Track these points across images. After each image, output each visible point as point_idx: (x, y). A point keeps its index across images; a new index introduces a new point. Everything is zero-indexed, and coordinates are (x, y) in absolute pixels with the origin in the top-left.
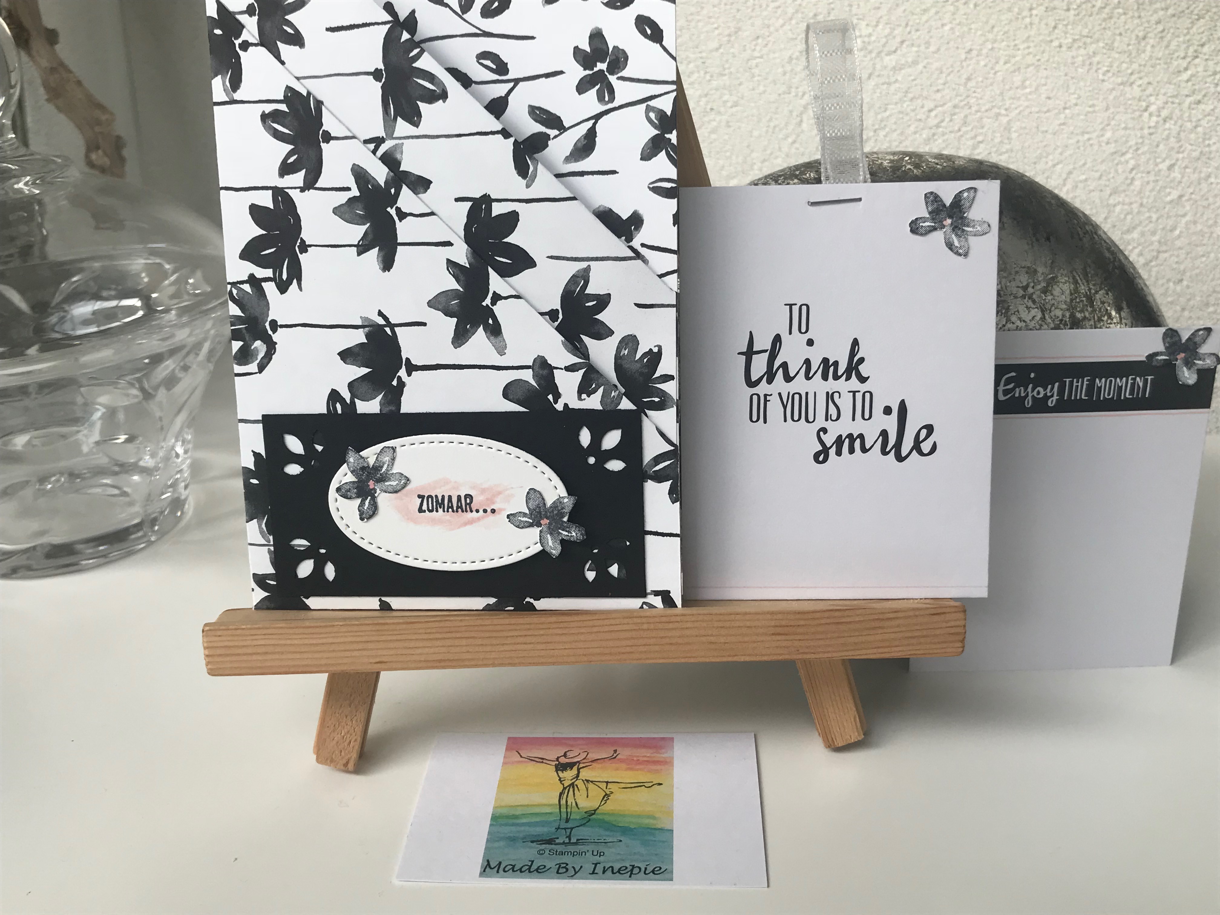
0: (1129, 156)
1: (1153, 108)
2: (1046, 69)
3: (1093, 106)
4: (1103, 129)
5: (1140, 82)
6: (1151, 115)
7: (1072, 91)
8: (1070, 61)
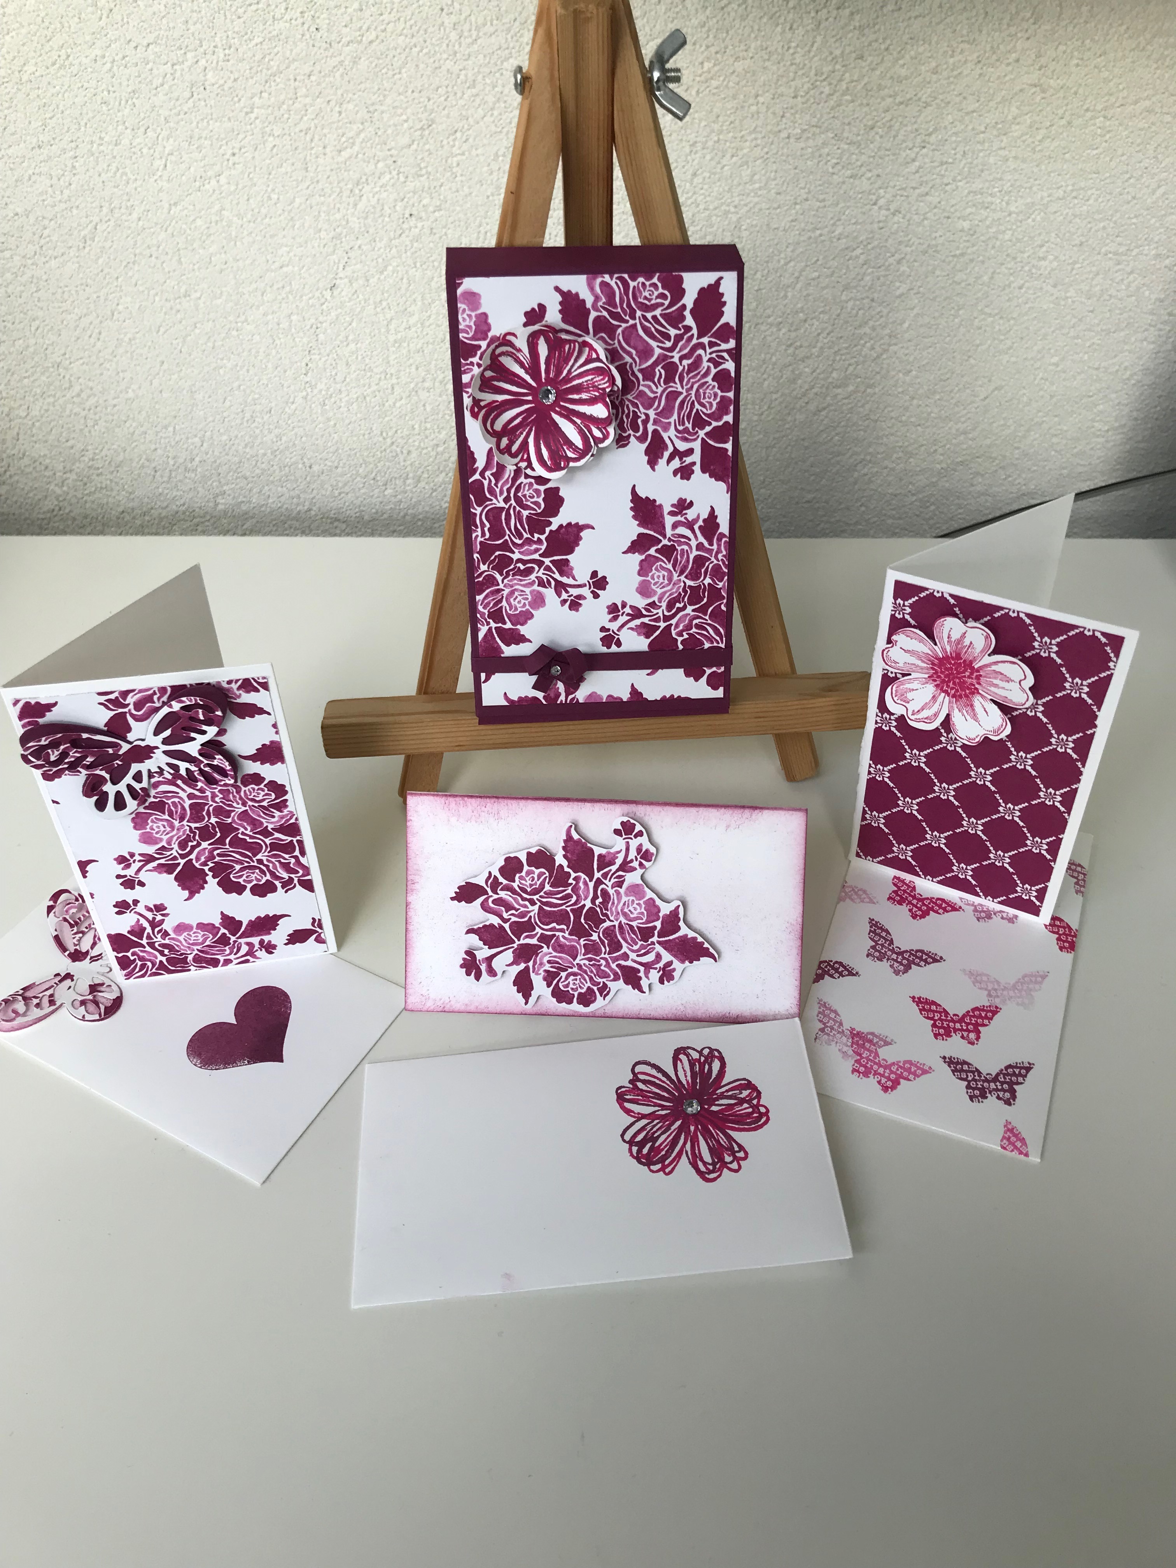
0: (859, 251)
1: (882, 202)
2: (774, 162)
3: (824, 200)
4: (834, 225)
5: (869, 175)
6: (880, 208)
7: (802, 185)
8: (799, 153)
